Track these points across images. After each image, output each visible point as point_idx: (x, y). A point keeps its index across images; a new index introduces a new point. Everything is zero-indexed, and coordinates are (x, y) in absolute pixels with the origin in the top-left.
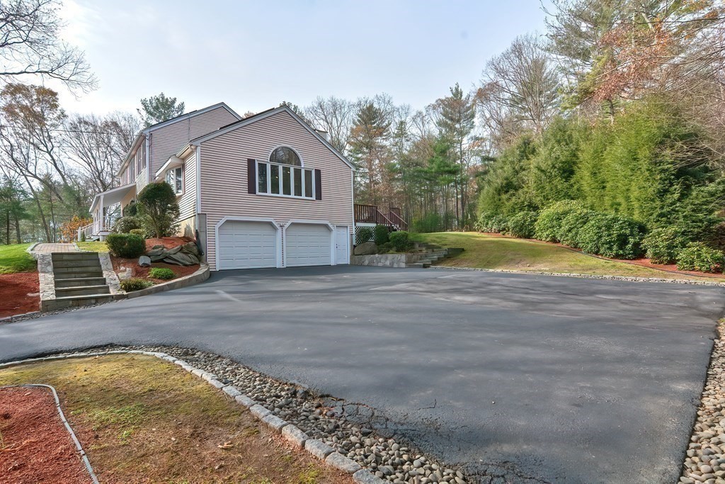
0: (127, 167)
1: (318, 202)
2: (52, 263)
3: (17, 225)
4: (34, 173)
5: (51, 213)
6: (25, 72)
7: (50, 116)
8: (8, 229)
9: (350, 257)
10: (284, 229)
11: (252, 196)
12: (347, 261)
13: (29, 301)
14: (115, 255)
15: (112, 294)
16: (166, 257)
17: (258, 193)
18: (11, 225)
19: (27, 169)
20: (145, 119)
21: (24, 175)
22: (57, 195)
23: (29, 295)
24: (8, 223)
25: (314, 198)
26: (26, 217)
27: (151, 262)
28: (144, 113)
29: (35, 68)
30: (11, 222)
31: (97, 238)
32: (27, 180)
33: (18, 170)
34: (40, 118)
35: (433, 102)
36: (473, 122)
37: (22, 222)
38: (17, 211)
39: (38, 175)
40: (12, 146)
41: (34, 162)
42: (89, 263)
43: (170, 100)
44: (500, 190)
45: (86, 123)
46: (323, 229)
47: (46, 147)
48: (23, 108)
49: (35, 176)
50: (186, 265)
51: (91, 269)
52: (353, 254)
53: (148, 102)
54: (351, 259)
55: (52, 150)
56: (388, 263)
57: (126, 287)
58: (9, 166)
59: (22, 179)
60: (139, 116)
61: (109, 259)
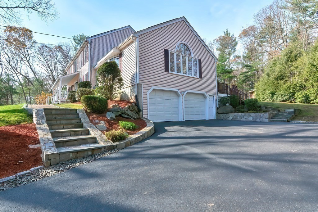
0: (72, 65)
1: (200, 79)
2: (45, 117)
3: (12, 98)
4: (20, 72)
5: (28, 92)
6: (18, 7)
7: (28, 44)
8: (7, 100)
9: (216, 114)
10: (184, 96)
11: (167, 73)
12: (214, 117)
13: (31, 154)
14: (89, 111)
15: (102, 144)
16: (123, 113)
17: (170, 72)
18: (8, 98)
19: (16, 70)
20: (74, 46)
21: (15, 73)
22: (31, 83)
23: (31, 146)
24: (7, 97)
25: (198, 77)
26: (16, 93)
27: (116, 116)
28: (74, 43)
29: (24, 5)
30: (8, 96)
31: (58, 103)
32: (17, 76)
33: (12, 70)
34: (23, 45)
35: (217, 38)
36: (235, 48)
37: (14, 96)
38: (11, 91)
39: (22, 73)
40: (9, 58)
41: (20, 67)
42: (72, 116)
43: (86, 36)
44: (277, 78)
45: (46, 46)
46: (201, 97)
47: (26, 58)
48: (16, 40)
49: (21, 74)
50: (135, 119)
51: (74, 121)
52: (217, 113)
53: (76, 38)
54: (216, 116)
55: (29, 60)
56: (251, 119)
57: (113, 138)
58: (8, 68)
59: (14, 75)
60: (72, 44)
61: (85, 114)
